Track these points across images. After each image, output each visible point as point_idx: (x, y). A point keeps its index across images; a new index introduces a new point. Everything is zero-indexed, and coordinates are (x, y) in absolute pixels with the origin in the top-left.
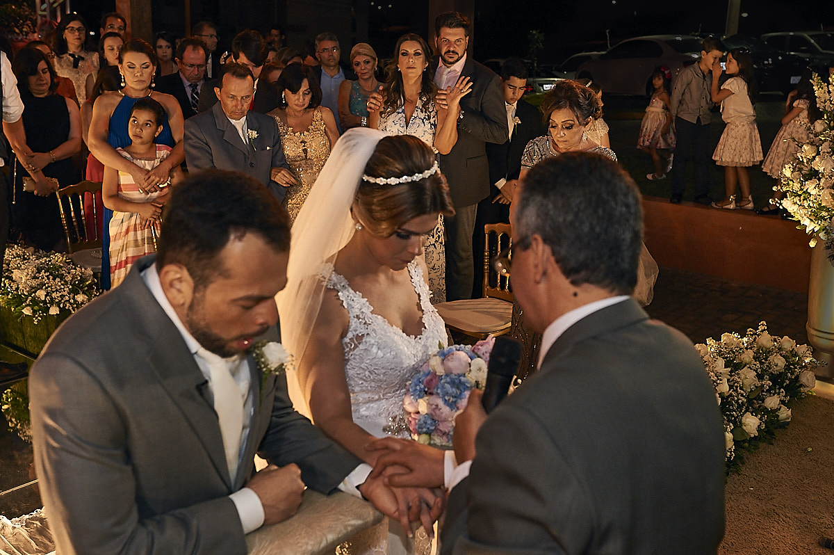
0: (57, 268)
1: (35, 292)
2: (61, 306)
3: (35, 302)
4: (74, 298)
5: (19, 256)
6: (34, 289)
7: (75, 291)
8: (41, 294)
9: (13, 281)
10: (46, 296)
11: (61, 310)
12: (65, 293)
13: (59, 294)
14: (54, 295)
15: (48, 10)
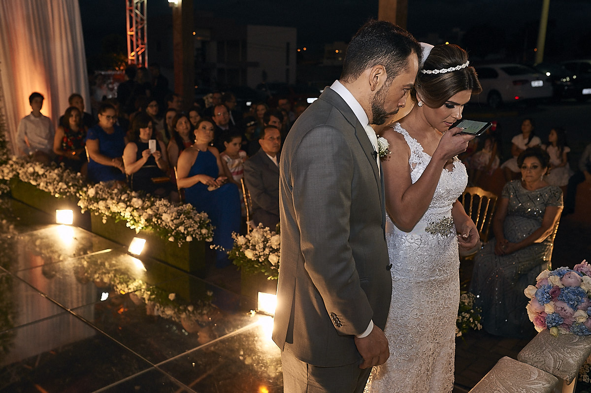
0: (189, 213)
1: (178, 227)
2: (194, 236)
3: (178, 233)
4: (200, 232)
5: (165, 205)
6: (177, 226)
7: (200, 227)
8: (181, 229)
9: (163, 221)
10: (184, 230)
11: (193, 238)
12: (196, 228)
13: (192, 229)
14: (189, 229)
15: (135, 56)
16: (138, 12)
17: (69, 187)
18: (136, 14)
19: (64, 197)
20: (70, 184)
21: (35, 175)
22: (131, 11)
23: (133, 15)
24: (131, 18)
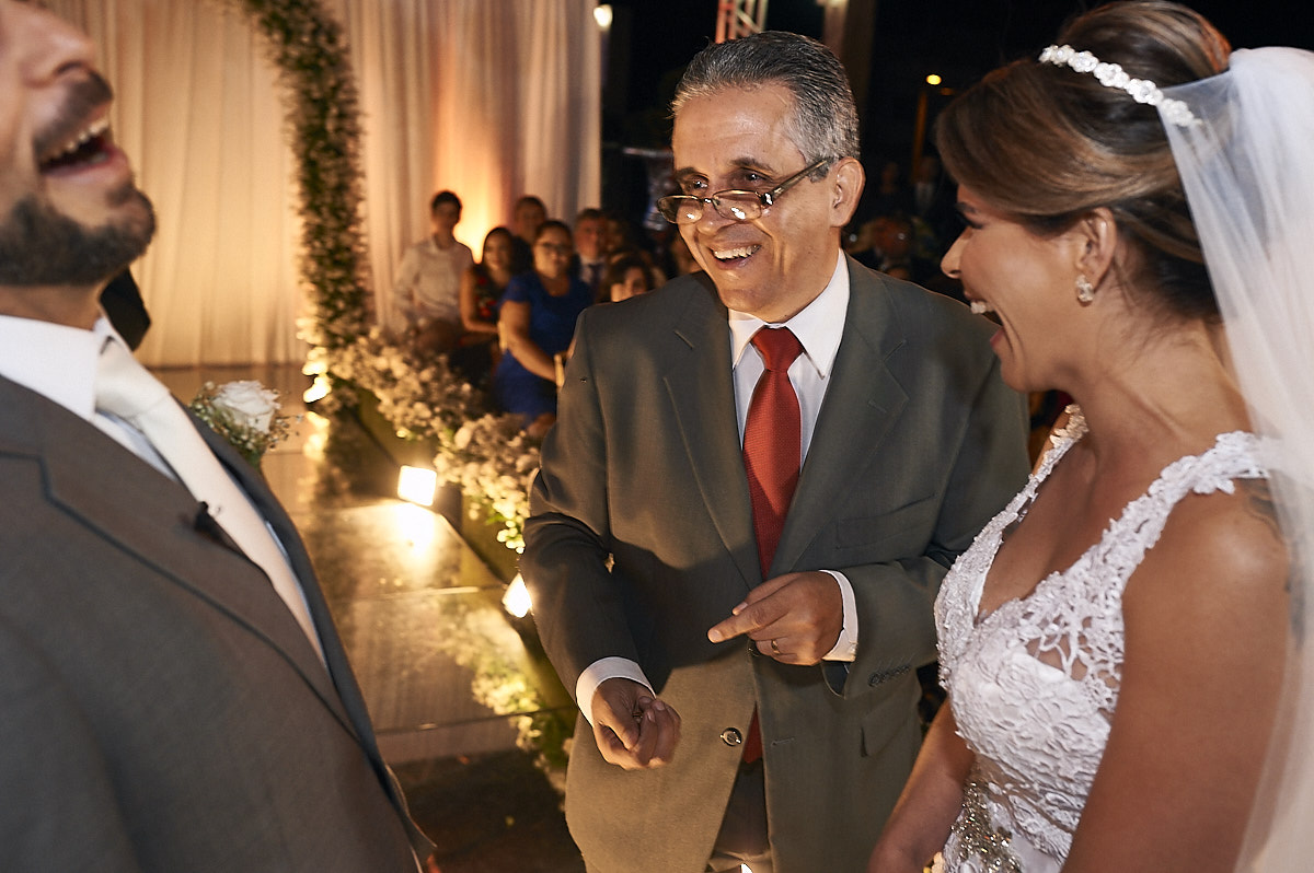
16: (746, 19)
17: (434, 415)
18: (741, 23)
19: (420, 438)
20: (437, 410)
21: (388, 378)
22: (729, 13)
23: (733, 21)
24: (727, 26)
